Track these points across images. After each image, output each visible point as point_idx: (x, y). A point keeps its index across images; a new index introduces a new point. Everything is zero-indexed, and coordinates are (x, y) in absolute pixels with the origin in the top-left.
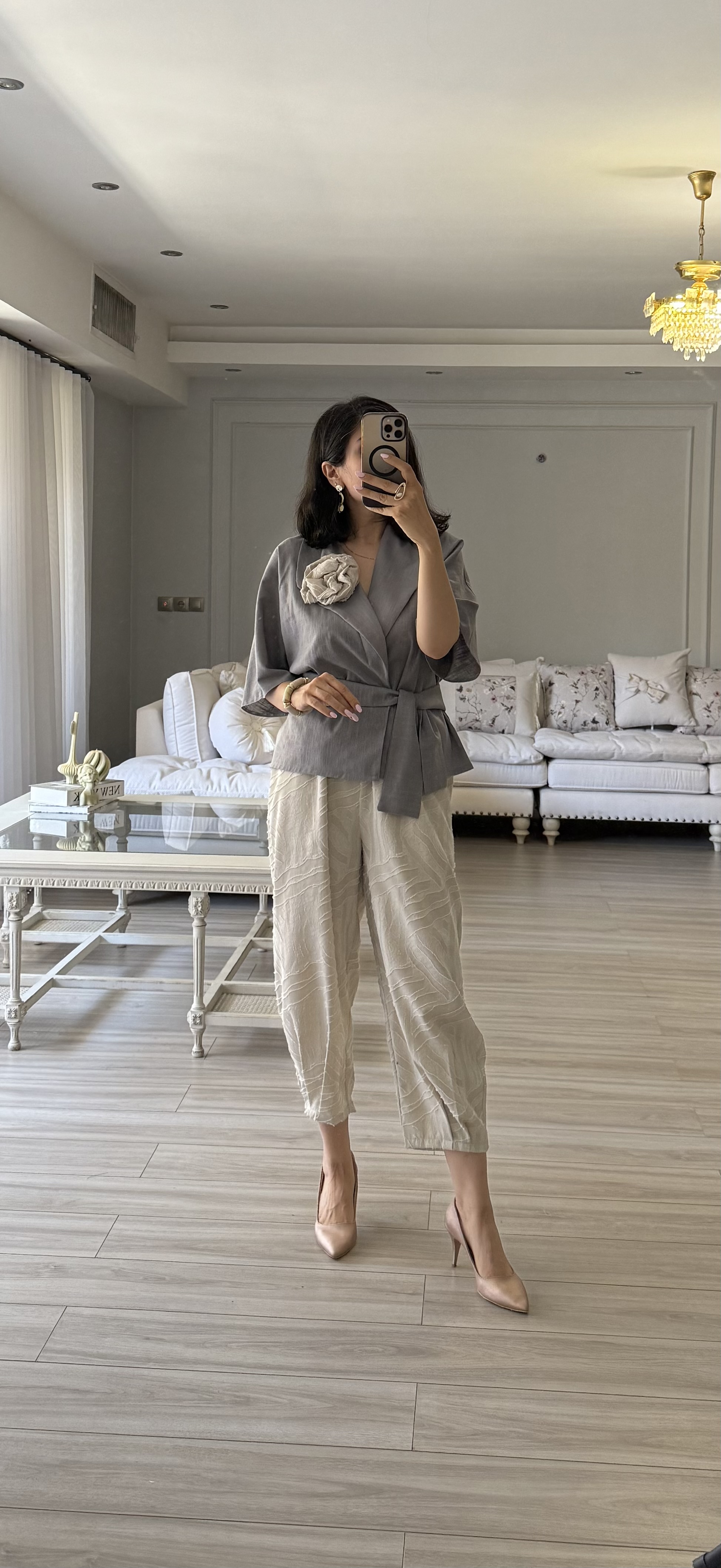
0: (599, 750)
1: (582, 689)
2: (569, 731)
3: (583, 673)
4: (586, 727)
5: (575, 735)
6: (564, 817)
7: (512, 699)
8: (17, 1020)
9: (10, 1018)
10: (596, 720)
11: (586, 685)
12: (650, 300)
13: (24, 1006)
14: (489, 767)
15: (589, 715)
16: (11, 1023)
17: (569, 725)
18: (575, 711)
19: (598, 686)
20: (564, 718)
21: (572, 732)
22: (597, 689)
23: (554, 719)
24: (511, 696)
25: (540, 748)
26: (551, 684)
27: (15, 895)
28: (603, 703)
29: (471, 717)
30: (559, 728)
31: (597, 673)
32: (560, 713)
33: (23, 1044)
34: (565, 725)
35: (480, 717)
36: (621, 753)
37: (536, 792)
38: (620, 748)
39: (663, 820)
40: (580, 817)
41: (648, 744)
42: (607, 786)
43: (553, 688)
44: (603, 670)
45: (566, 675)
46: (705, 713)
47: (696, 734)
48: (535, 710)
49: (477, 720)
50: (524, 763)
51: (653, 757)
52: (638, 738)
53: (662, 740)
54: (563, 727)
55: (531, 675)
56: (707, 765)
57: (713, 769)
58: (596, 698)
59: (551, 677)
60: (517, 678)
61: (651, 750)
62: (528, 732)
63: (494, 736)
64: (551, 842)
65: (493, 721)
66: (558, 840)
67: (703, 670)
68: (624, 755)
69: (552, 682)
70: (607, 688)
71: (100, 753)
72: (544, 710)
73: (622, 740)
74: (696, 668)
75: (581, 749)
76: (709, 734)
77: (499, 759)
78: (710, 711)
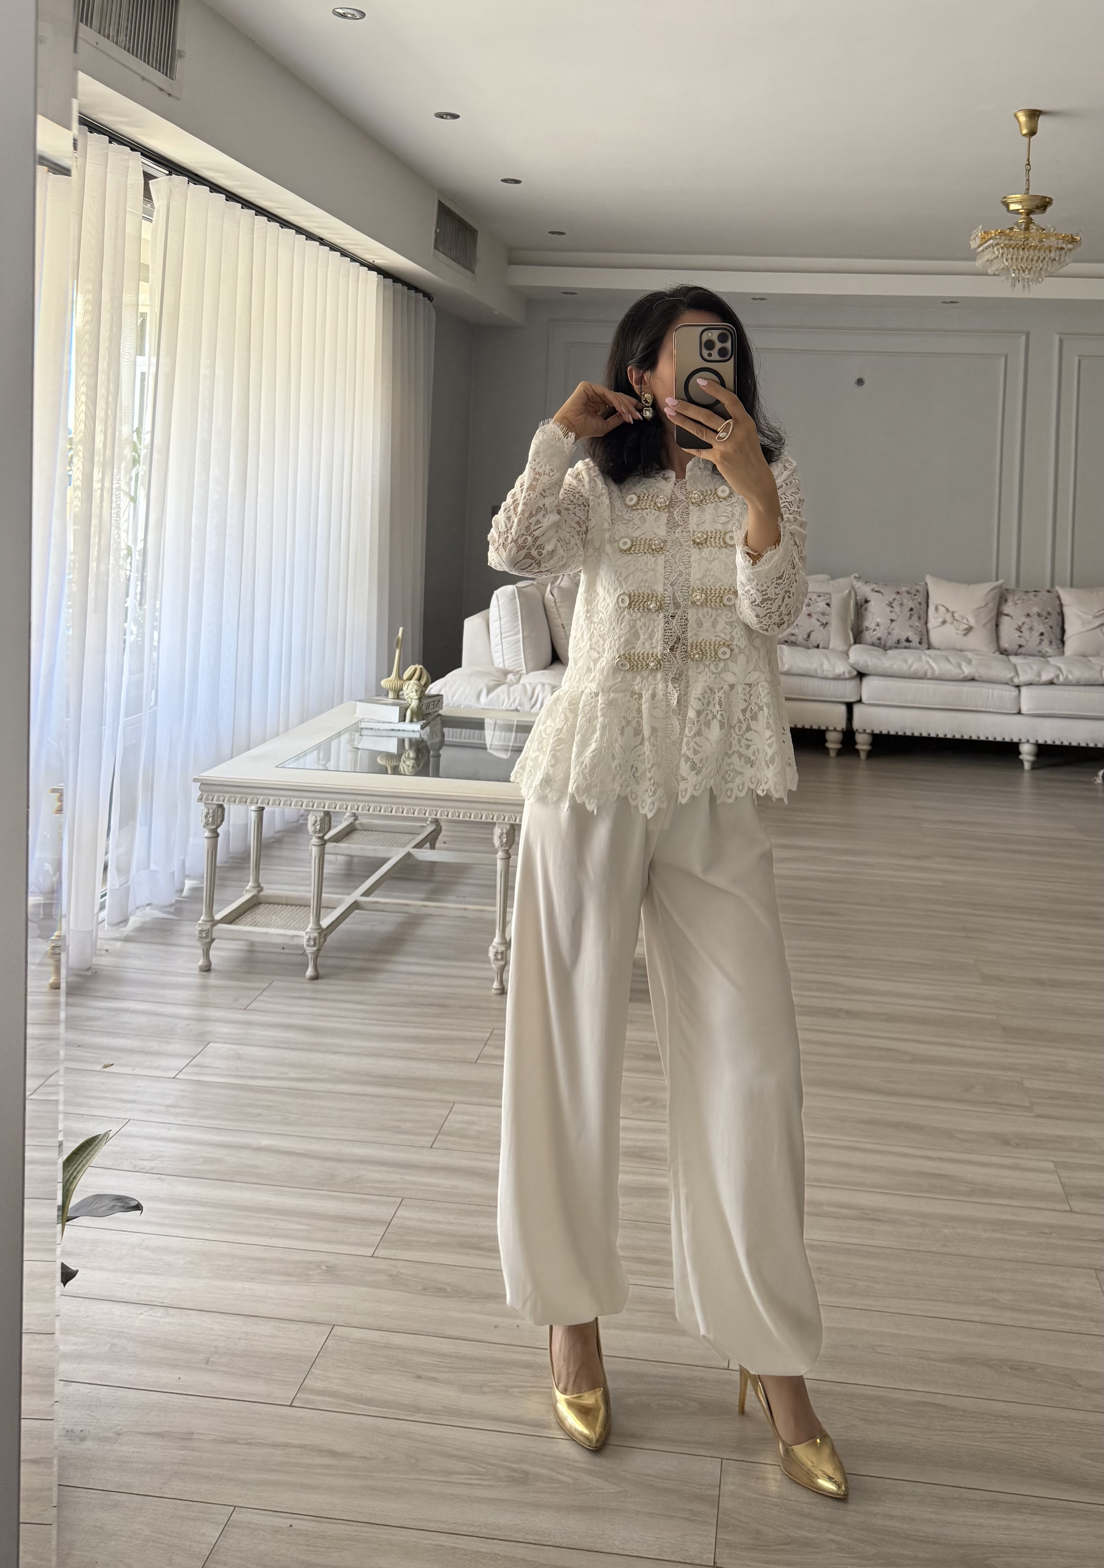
0: (913, 669)
1: (897, 609)
2: (881, 648)
3: (898, 593)
4: (900, 646)
5: (889, 652)
6: (877, 732)
7: (827, 615)
8: (316, 948)
9: (308, 945)
10: (910, 639)
11: (901, 605)
13: (324, 932)
14: (804, 680)
15: (903, 634)
16: (310, 951)
17: (883, 642)
18: (890, 630)
19: (913, 606)
20: (879, 635)
21: (887, 648)
22: (911, 609)
23: (868, 636)
24: (827, 613)
25: (855, 664)
26: (867, 601)
27: (318, 819)
28: (917, 624)
31: (911, 593)
32: (874, 630)
35: (796, 631)
36: (934, 673)
37: (850, 706)
38: (932, 668)
39: (974, 738)
40: (892, 733)
41: (959, 666)
42: (919, 703)
43: (868, 605)
44: (918, 591)
45: (882, 593)
46: (1018, 634)
47: (1008, 655)
48: (850, 626)
49: (793, 635)
50: (838, 678)
51: (965, 677)
52: (951, 659)
53: (974, 662)
54: (876, 644)
55: (847, 591)
56: (1018, 687)
57: (1024, 690)
58: (910, 618)
59: (867, 595)
60: (833, 595)
61: (964, 672)
62: (842, 647)
63: (810, 651)
64: (863, 756)
65: (809, 636)
66: (870, 754)
67: (1013, 592)
68: (937, 673)
69: (868, 599)
70: (921, 609)
71: (421, 669)
72: (858, 626)
73: (934, 660)
74: (1007, 590)
75: (895, 667)
76: (1020, 654)
77: (813, 673)
78: (1021, 632)
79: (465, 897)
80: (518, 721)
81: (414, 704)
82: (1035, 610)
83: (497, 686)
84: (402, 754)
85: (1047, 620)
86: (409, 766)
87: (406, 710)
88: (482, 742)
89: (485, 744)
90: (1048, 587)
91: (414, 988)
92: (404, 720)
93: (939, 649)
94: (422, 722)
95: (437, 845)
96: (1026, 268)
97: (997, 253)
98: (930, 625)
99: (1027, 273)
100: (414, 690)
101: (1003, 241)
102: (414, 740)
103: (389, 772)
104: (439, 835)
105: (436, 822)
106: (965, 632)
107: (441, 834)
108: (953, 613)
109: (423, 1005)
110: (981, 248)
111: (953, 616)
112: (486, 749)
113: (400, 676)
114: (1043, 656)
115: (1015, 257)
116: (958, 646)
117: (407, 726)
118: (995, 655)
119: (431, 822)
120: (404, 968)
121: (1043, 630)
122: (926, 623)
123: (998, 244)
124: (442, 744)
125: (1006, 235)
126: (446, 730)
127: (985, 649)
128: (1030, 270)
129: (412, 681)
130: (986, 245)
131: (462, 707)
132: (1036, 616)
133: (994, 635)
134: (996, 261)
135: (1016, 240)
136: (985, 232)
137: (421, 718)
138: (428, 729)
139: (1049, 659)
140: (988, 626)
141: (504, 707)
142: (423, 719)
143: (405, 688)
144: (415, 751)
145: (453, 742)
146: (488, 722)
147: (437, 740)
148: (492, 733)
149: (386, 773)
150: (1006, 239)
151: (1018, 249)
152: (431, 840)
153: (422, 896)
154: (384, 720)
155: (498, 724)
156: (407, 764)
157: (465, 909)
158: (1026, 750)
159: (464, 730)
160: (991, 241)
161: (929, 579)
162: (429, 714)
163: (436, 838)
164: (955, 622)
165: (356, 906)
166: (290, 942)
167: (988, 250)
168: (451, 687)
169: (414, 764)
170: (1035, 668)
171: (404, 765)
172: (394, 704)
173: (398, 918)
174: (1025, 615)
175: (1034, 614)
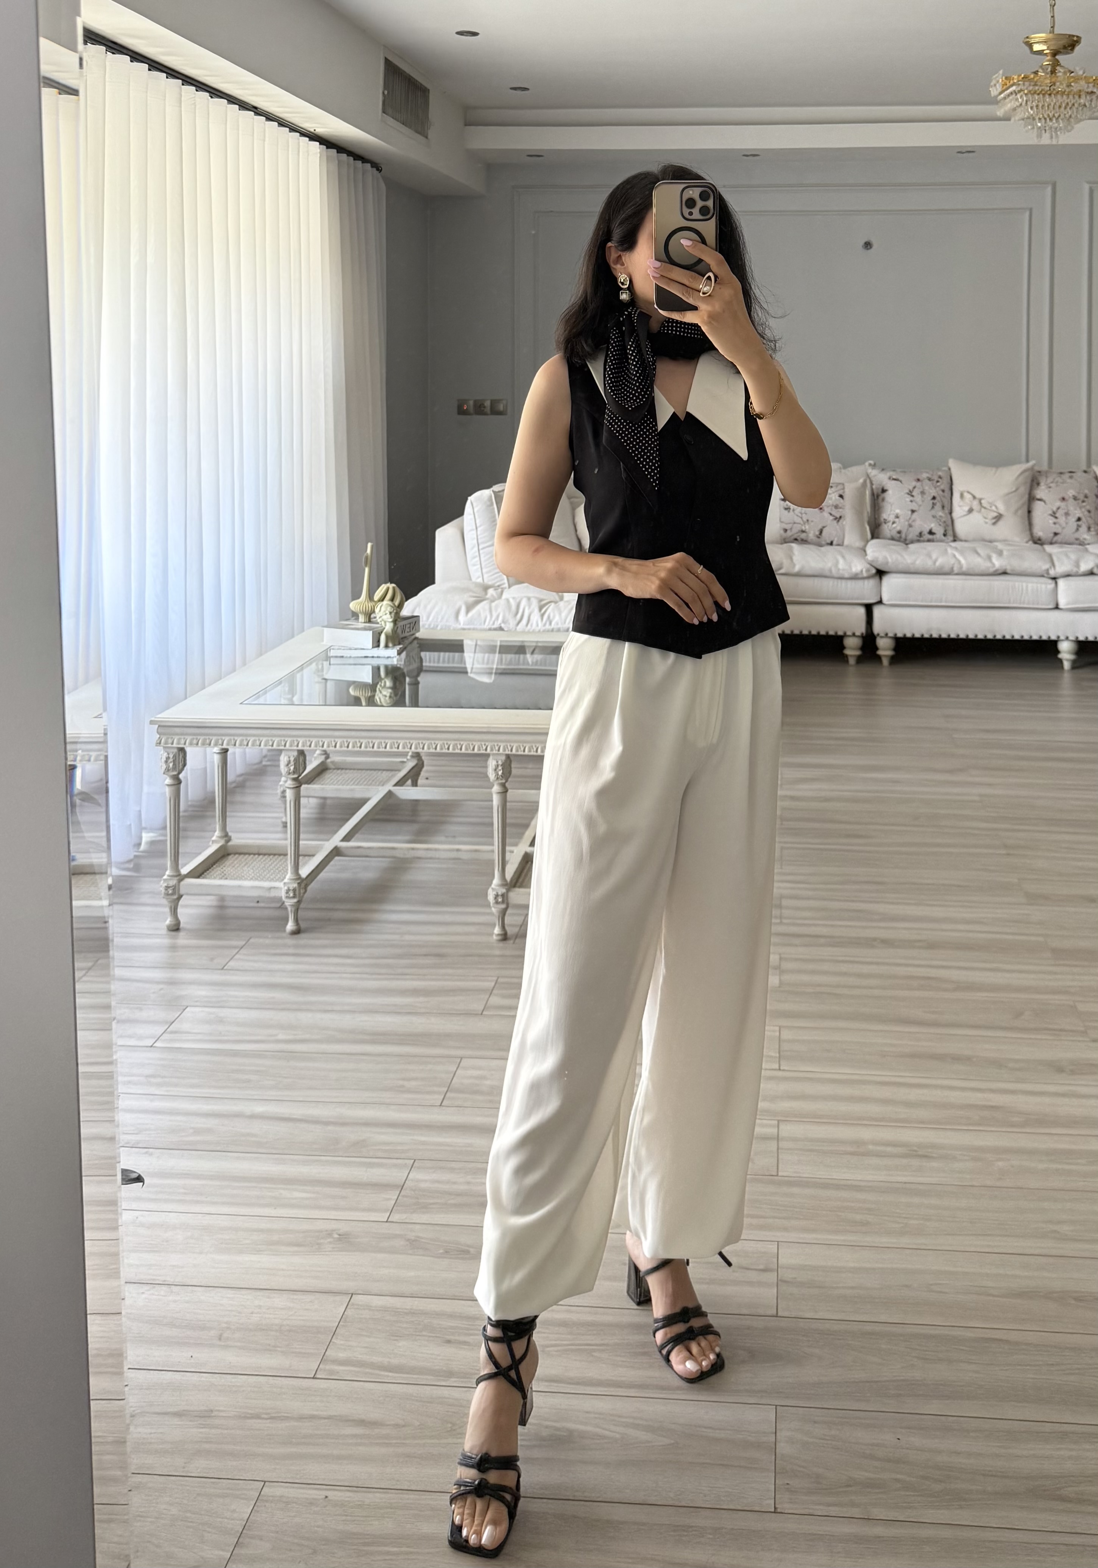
0: (938, 564)
1: (918, 498)
2: (902, 542)
3: (918, 480)
4: (922, 539)
5: (910, 546)
6: (900, 635)
7: (841, 508)
8: (295, 900)
9: (287, 897)
10: (933, 531)
11: (923, 493)
12: (998, 78)
13: (304, 883)
14: (817, 582)
15: (925, 526)
16: (289, 903)
17: (903, 536)
18: (910, 521)
19: (936, 495)
20: (898, 528)
21: (907, 542)
22: (934, 498)
23: (888, 529)
24: (840, 505)
25: (873, 561)
26: (884, 491)
27: (292, 759)
28: (941, 514)
29: (797, 528)
30: (893, 539)
31: (933, 480)
32: (894, 523)
33: (303, 925)
34: (898, 535)
35: (806, 527)
36: (961, 567)
37: (869, 608)
38: (959, 562)
39: (1008, 637)
40: (917, 635)
41: (989, 558)
42: (946, 602)
43: (886, 495)
44: (940, 477)
45: (901, 482)
46: (1052, 520)
47: (1042, 544)
48: (866, 519)
49: (803, 531)
50: (855, 577)
51: (996, 570)
52: (979, 551)
53: (1005, 553)
54: (896, 538)
55: (861, 481)
56: (1054, 579)
57: (1061, 583)
58: (933, 507)
59: (884, 483)
60: (846, 484)
61: (994, 565)
62: (859, 544)
63: (822, 549)
64: (885, 662)
65: (821, 532)
66: (894, 660)
67: (1046, 474)
68: (964, 569)
69: (885, 488)
70: (944, 497)
71: (394, 588)
72: (875, 519)
73: (962, 552)
74: (1039, 472)
75: (918, 562)
76: (1056, 543)
77: (828, 573)
78: (1056, 518)
79: (454, 837)
80: (501, 641)
81: (389, 627)
82: (1071, 493)
83: (477, 603)
84: (378, 683)
85: (1084, 504)
86: (386, 696)
87: (380, 634)
88: (463, 665)
89: (466, 668)
90: (1085, 468)
91: (407, 937)
92: (378, 646)
93: (966, 541)
94: (398, 647)
95: (420, 782)
96: (1054, 116)
97: (1020, 100)
98: (954, 515)
99: (1054, 121)
100: (387, 612)
101: (1027, 87)
102: (390, 667)
103: (364, 703)
104: (421, 770)
105: (417, 756)
106: (994, 521)
107: (425, 769)
108: (980, 500)
109: (416, 955)
110: (1002, 95)
111: (981, 503)
112: (467, 673)
113: (370, 597)
114: (1082, 543)
115: (1040, 105)
116: (987, 537)
117: (381, 652)
118: (1027, 545)
119: (412, 757)
120: (394, 917)
121: (1080, 515)
122: (951, 513)
123: (1020, 91)
124: (420, 670)
125: (1030, 80)
126: (423, 654)
127: (1017, 539)
128: (1057, 119)
129: (386, 602)
130: (1008, 91)
131: (439, 628)
132: (1073, 500)
133: (1027, 523)
134: (1019, 110)
135: (1041, 86)
136: (1006, 78)
137: (397, 643)
138: (404, 654)
139: (1087, 546)
140: (1020, 512)
141: (486, 626)
142: (399, 644)
143: (377, 610)
144: (392, 678)
145: (430, 667)
146: (468, 644)
147: (415, 666)
148: (472, 655)
149: (361, 705)
150: (1030, 85)
151: (1044, 95)
152: (413, 776)
153: (407, 838)
154: (356, 647)
155: (480, 646)
156: (384, 693)
157: (458, 850)
158: (1066, 650)
159: (442, 654)
160: (1014, 88)
161: (952, 463)
162: (405, 637)
163: (418, 774)
164: (983, 510)
165: (336, 852)
166: (267, 894)
167: (1011, 98)
168: (425, 607)
169: (391, 693)
170: (1073, 557)
171: (380, 695)
172: (365, 629)
173: (384, 863)
174: (1060, 500)
175: (1070, 497)
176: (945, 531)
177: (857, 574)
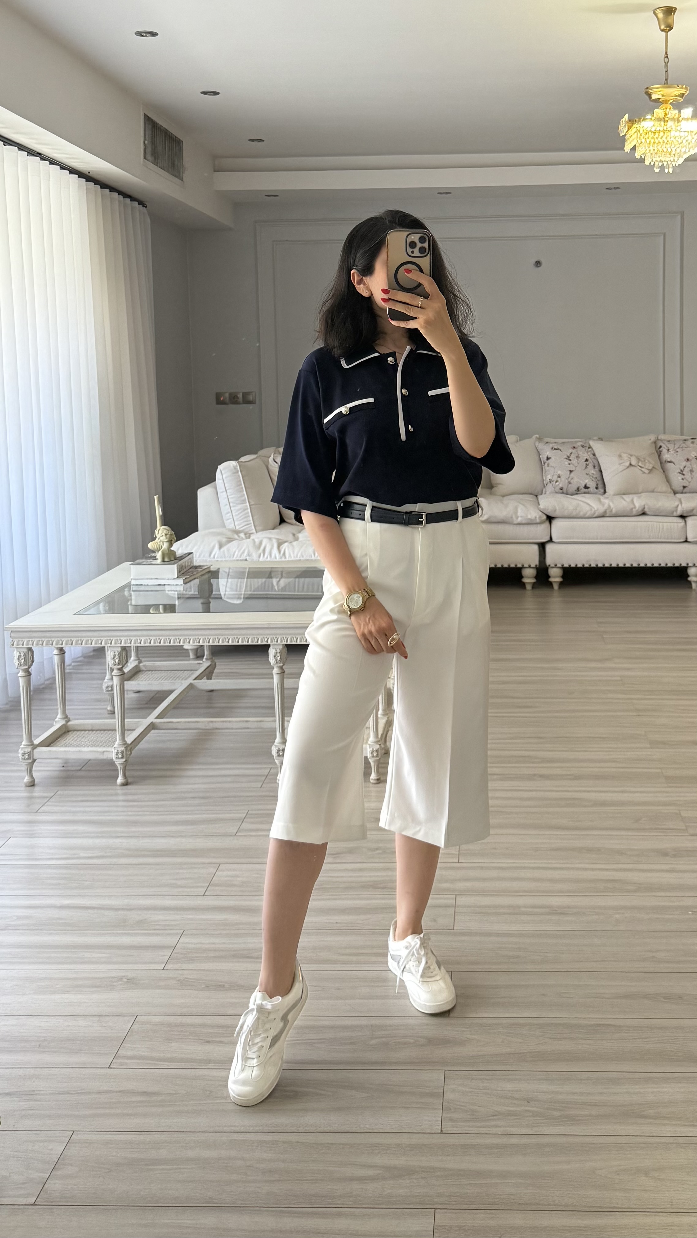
1: (574, 461)
2: (565, 494)
3: (575, 447)
4: (579, 492)
5: (571, 497)
6: (566, 565)
11: (578, 457)
12: (624, 121)
18: (570, 479)
20: (562, 484)
21: (569, 495)
22: (587, 460)
23: (552, 486)
26: (548, 458)
30: (556, 493)
31: (586, 447)
32: (558, 479)
34: (561, 490)
36: (612, 511)
37: (542, 546)
38: (610, 507)
40: (579, 565)
41: (631, 503)
42: (601, 539)
45: (561, 450)
46: (682, 477)
47: (676, 494)
50: (530, 523)
51: (637, 512)
54: (559, 492)
56: (683, 517)
57: (688, 520)
58: (586, 467)
61: (635, 508)
64: (555, 587)
66: (561, 585)
68: (615, 512)
70: (594, 459)
73: (611, 500)
75: (578, 509)
76: (684, 492)
77: (509, 520)
78: (683, 475)
82: (693, 454)
83: (228, 542)
93: (612, 493)
122: (600, 472)
132: (695, 460)
133: (665, 478)
141: (234, 558)
174: (685, 460)
175: (693, 458)
176: (597, 485)
177: (531, 520)
